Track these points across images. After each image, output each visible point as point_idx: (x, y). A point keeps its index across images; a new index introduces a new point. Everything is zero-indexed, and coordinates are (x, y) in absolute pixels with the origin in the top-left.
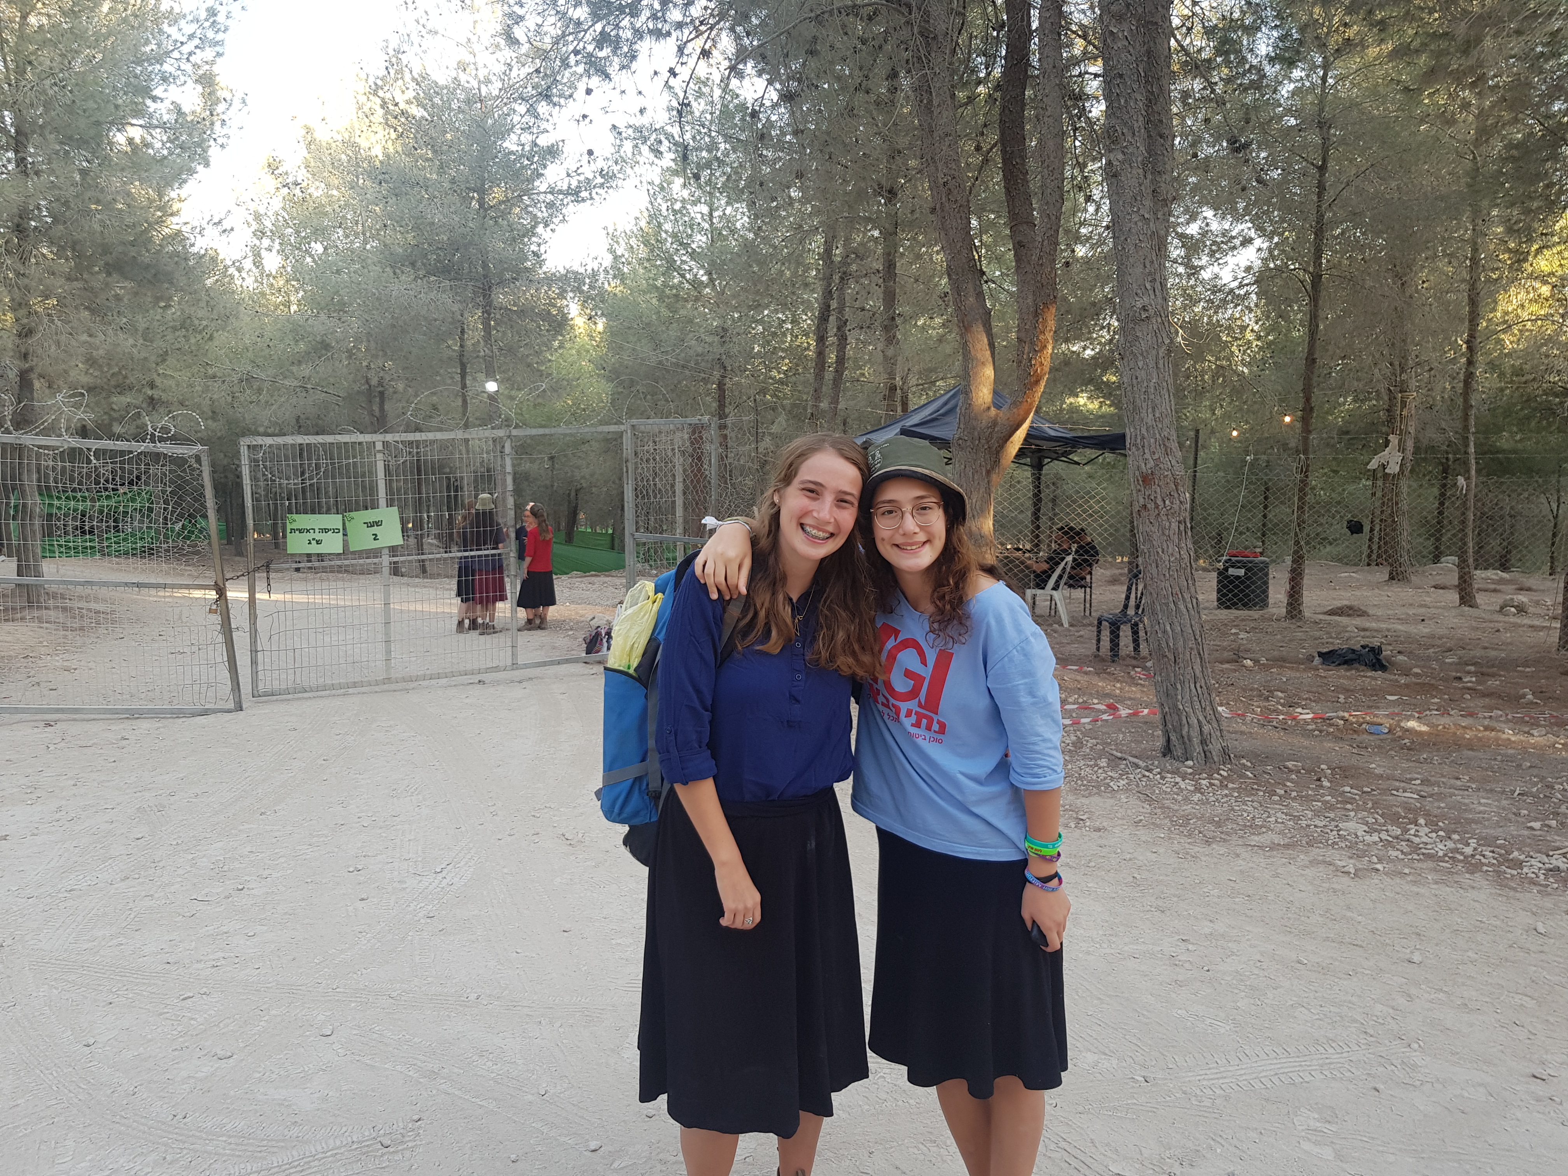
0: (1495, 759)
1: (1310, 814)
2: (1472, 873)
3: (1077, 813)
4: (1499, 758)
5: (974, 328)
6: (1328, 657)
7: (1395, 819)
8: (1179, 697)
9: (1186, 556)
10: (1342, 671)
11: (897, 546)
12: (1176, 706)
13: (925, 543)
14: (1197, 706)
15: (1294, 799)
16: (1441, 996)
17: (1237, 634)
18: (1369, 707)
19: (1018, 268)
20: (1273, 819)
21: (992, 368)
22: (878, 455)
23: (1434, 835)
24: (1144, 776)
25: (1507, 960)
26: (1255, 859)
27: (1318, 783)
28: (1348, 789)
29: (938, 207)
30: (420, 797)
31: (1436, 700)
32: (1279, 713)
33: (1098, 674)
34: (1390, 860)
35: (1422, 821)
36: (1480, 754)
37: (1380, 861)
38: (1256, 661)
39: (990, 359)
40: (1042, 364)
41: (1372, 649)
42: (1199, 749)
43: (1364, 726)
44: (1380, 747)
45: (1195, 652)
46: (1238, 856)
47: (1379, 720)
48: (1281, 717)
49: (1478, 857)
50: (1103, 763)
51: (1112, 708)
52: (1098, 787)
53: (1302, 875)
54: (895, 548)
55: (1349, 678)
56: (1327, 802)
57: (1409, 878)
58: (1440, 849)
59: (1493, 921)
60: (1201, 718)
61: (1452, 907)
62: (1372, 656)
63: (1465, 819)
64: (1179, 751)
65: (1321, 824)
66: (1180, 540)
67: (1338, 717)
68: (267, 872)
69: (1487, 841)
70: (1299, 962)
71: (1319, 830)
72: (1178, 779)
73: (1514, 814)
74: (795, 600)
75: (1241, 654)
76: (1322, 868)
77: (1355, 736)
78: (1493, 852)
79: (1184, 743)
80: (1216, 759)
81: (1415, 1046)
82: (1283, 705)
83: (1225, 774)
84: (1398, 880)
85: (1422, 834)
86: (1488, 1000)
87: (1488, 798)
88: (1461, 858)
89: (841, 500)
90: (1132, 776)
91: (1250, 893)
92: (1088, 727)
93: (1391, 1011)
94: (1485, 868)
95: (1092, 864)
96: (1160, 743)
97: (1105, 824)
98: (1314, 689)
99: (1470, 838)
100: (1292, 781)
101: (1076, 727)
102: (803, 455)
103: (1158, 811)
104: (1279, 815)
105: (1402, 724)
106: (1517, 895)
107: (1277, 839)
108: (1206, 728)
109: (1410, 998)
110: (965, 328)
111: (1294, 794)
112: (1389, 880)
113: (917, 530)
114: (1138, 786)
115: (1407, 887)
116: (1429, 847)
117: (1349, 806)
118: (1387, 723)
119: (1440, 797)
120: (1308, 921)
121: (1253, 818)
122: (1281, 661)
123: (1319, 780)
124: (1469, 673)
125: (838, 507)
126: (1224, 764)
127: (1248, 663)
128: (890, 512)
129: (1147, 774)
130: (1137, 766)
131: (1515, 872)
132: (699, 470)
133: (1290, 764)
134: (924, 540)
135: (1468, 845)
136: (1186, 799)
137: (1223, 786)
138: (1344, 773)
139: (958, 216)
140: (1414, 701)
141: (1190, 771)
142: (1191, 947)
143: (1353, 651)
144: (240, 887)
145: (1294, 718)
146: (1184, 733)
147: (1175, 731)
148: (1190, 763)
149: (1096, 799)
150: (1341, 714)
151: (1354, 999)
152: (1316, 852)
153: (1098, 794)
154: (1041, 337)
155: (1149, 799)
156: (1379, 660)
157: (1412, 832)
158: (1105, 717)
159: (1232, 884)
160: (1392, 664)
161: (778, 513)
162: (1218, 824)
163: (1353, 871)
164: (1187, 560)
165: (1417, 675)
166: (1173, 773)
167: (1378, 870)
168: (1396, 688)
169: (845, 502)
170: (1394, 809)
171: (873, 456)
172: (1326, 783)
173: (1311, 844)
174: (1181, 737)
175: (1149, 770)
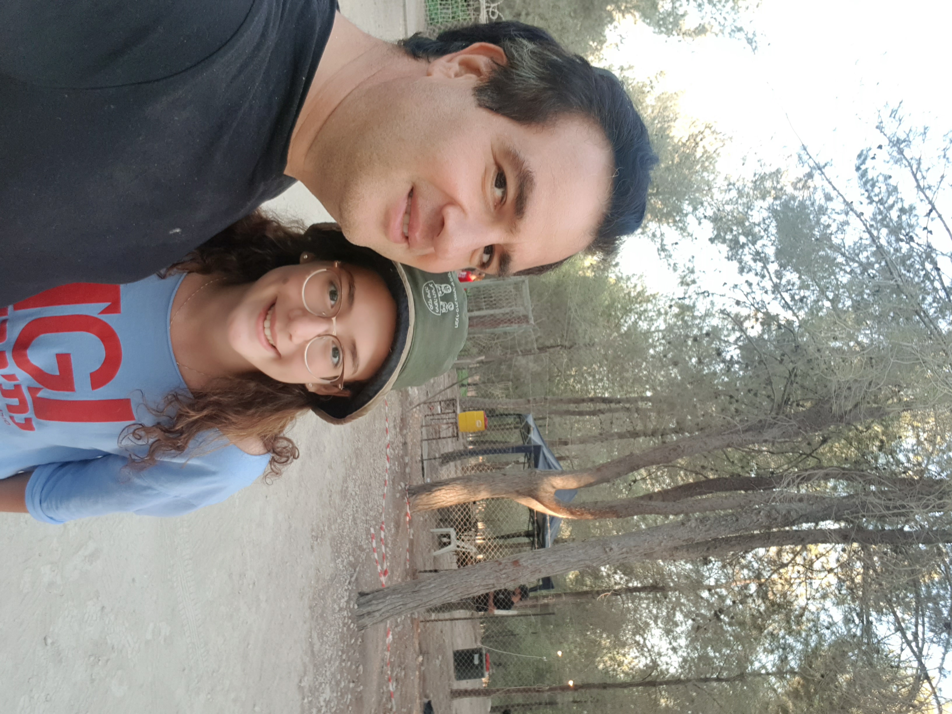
1: (333, 670)
3: (321, 538)
6: (428, 706)
8: (393, 597)
12: (387, 595)
14: (389, 607)
17: (438, 658)
20: (328, 648)
24: (346, 580)
26: (304, 631)
27: (351, 681)
28: (349, 697)
33: (406, 570)
37: (309, 702)
39: (581, 485)
42: (365, 610)
45: (420, 602)
46: (305, 622)
48: (389, 672)
50: (351, 558)
51: (385, 573)
52: (337, 552)
53: (297, 656)
56: (341, 683)
60: (383, 611)
64: (362, 600)
65: (327, 675)
67: (392, 705)
70: (248, 644)
71: (324, 672)
72: (346, 599)
75: (426, 655)
76: (302, 668)
79: (367, 602)
83: (352, 626)
84: (299, 710)
90: (345, 572)
91: (284, 625)
92: (372, 557)
93: (226, 689)
95: (292, 540)
96: (366, 589)
97: (316, 552)
100: (351, 666)
101: (371, 549)
103: (326, 584)
104: (330, 652)
107: (316, 648)
108: (377, 614)
109: (235, 701)
111: (343, 665)
112: (299, 705)
114: (340, 575)
120: (272, 654)
121: (327, 637)
122: (423, 678)
123: (353, 682)
126: (358, 627)
129: (348, 581)
130: (351, 577)
133: (361, 668)
136: (334, 601)
137: (344, 624)
141: (352, 606)
142: (251, 586)
145: (389, 680)
146: (374, 602)
147: (374, 597)
148: (356, 607)
149: (329, 550)
151: (231, 670)
153: (333, 552)
155: (332, 580)
158: (379, 568)
159: (288, 616)
162: (322, 616)
163: (302, 685)
166: (349, 596)
167: (304, 700)
173: (315, 665)
174: (371, 601)
175: (349, 583)
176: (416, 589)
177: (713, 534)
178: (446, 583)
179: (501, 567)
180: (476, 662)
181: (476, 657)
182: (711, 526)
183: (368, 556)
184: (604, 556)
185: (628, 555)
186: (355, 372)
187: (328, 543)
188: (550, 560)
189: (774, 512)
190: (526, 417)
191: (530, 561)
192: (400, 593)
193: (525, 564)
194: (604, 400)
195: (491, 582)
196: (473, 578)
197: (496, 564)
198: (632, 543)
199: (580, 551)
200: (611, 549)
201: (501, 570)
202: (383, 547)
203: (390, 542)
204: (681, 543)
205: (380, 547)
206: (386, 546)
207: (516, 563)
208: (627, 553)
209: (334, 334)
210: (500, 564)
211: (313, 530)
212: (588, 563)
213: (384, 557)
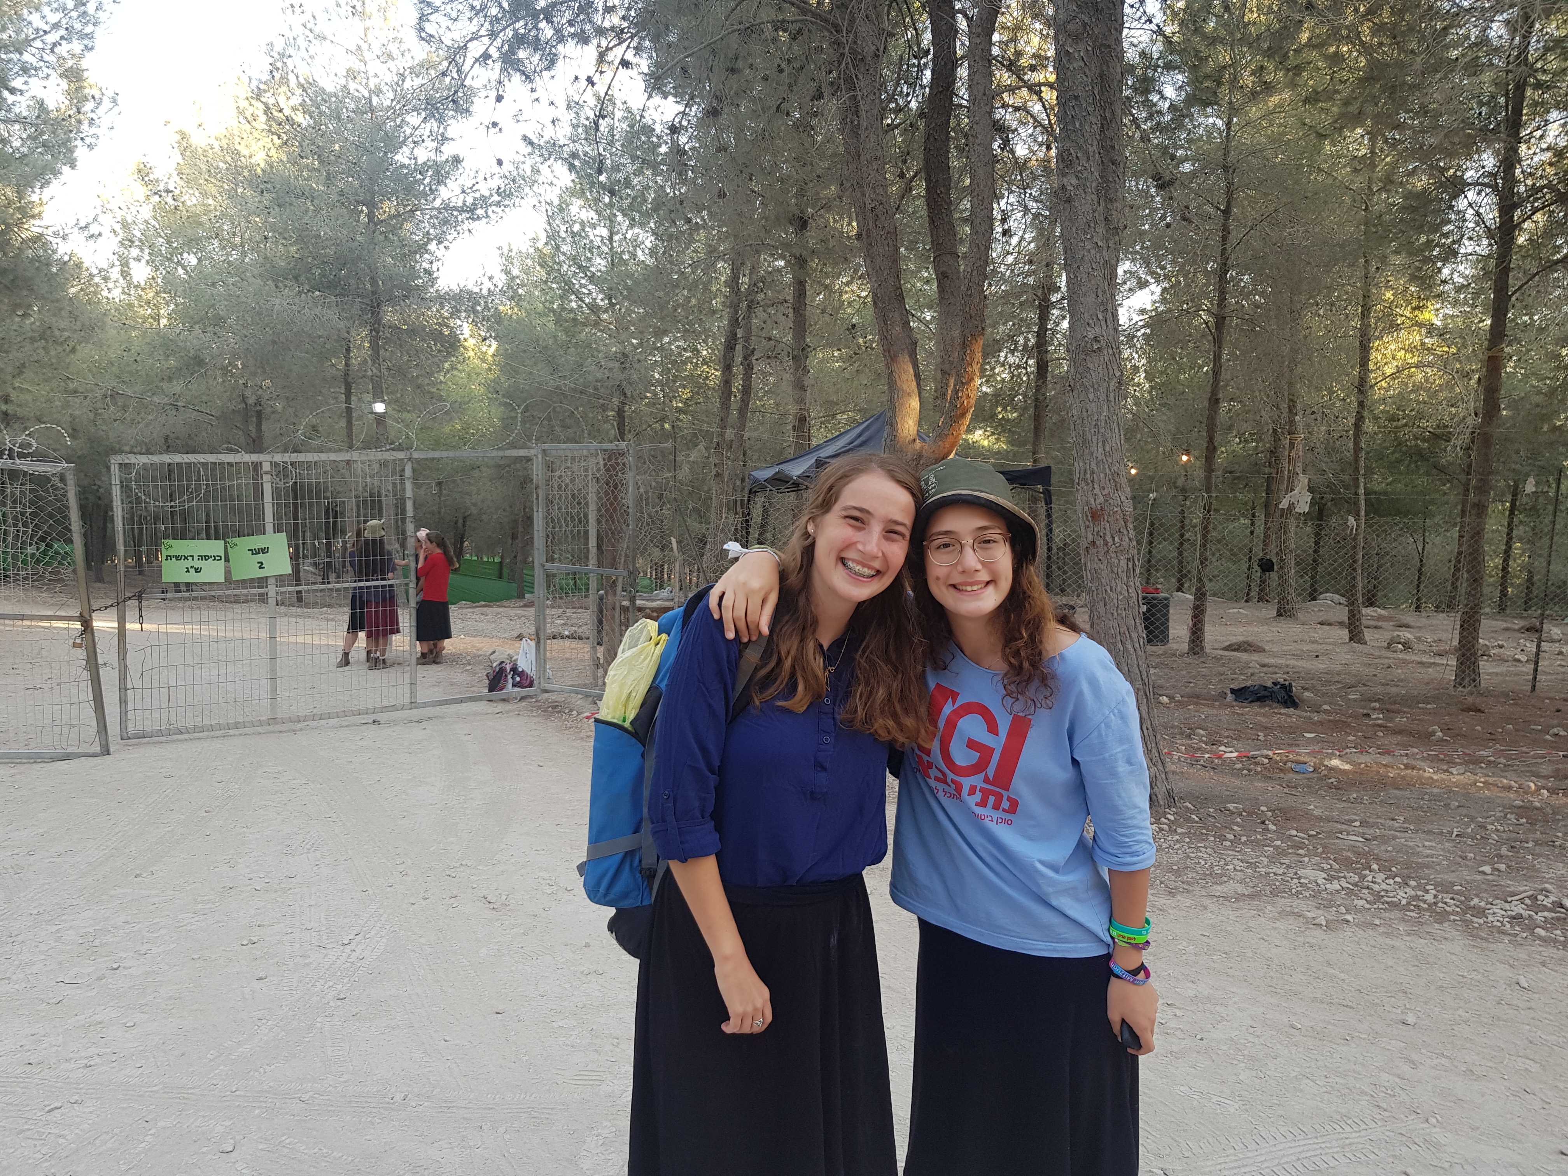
0: (1423, 799)
1: (1265, 860)
2: (1441, 923)
4: (1426, 797)
5: (901, 359)
6: (1241, 694)
7: (1348, 864)
9: (1134, 595)
10: (1256, 708)
11: (954, 586)
13: (988, 583)
15: (1244, 844)
16: (1444, 1061)
18: (1290, 745)
19: (941, 298)
20: (1231, 867)
21: (917, 399)
22: (932, 479)
23: (1391, 881)
25: (1499, 1019)
26: (1223, 911)
27: (1263, 826)
28: (1294, 833)
29: (864, 233)
30: (318, 854)
31: (1351, 738)
32: (1204, 751)
34: (1357, 911)
35: (1375, 867)
36: (1407, 794)
37: (1348, 911)
38: (1171, 698)
39: (916, 390)
40: (968, 397)
41: (1283, 686)
43: (1289, 764)
44: (1309, 787)
46: (1205, 908)
47: (1302, 759)
48: (1207, 756)
49: (1440, 905)
53: (1274, 928)
54: (952, 590)
55: (1264, 715)
56: (1278, 847)
57: (1381, 930)
58: (1402, 896)
59: (1474, 975)
61: (1431, 960)
62: (1283, 694)
63: (1417, 863)
65: (1280, 871)
66: (1128, 578)
67: (1262, 756)
68: (146, 947)
69: (1445, 888)
70: (1293, 1027)
71: (1279, 878)
73: (1461, 857)
74: (825, 647)
76: (1291, 919)
77: (1282, 775)
78: (1452, 899)
80: (1162, 803)
81: (1433, 1121)
82: (1206, 743)
83: (1172, 818)
84: (1371, 932)
85: (1379, 881)
86: (1490, 1064)
87: (1430, 841)
88: (1426, 906)
89: (890, 532)
91: (1227, 949)
93: (1397, 1080)
94: (1452, 917)
98: (1233, 727)
99: (1427, 884)
100: (1237, 824)
102: (846, 477)
104: (1235, 862)
105: (1326, 763)
106: (1490, 945)
107: (1240, 889)
109: (1414, 1065)
110: (891, 357)
111: (1244, 839)
112: (1361, 932)
113: (979, 567)
115: (1380, 939)
116: (1391, 895)
118: (1312, 761)
119: (1383, 840)
120: (1291, 980)
121: (1211, 866)
122: (1196, 698)
123: (1263, 823)
124: (1374, 709)
125: (887, 539)
126: (1169, 807)
127: (1165, 699)
128: (946, 546)
131: (1481, 921)
132: (615, 498)
134: (988, 579)
135: (1427, 891)
138: (1284, 814)
139: (885, 242)
140: (1331, 739)
142: (1179, 1013)
143: (1266, 688)
144: (115, 966)
145: (1220, 757)
150: (1265, 752)
151: (1358, 1068)
152: (1282, 902)
154: (969, 369)
156: (1290, 697)
157: (1370, 878)
159: (1206, 939)
160: (1302, 701)
161: (813, 545)
163: (1324, 923)
164: (1135, 599)
165: (1326, 712)
167: (1348, 921)
168: (1312, 726)
169: (895, 532)
170: (1345, 853)
171: (927, 482)
172: (1272, 827)
173: (1275, 893)
184: (1107, 354)
185: (1110, 310)
190: (756, 480)
191: (1097, 491)
193: (1101, 499)
195: (1123, 563)
197: (1093, 551)
199: (1091, 396)
201: (1106, 543)
207: (1095, 516)
210: (1093, 543)
212: (1113, 384)
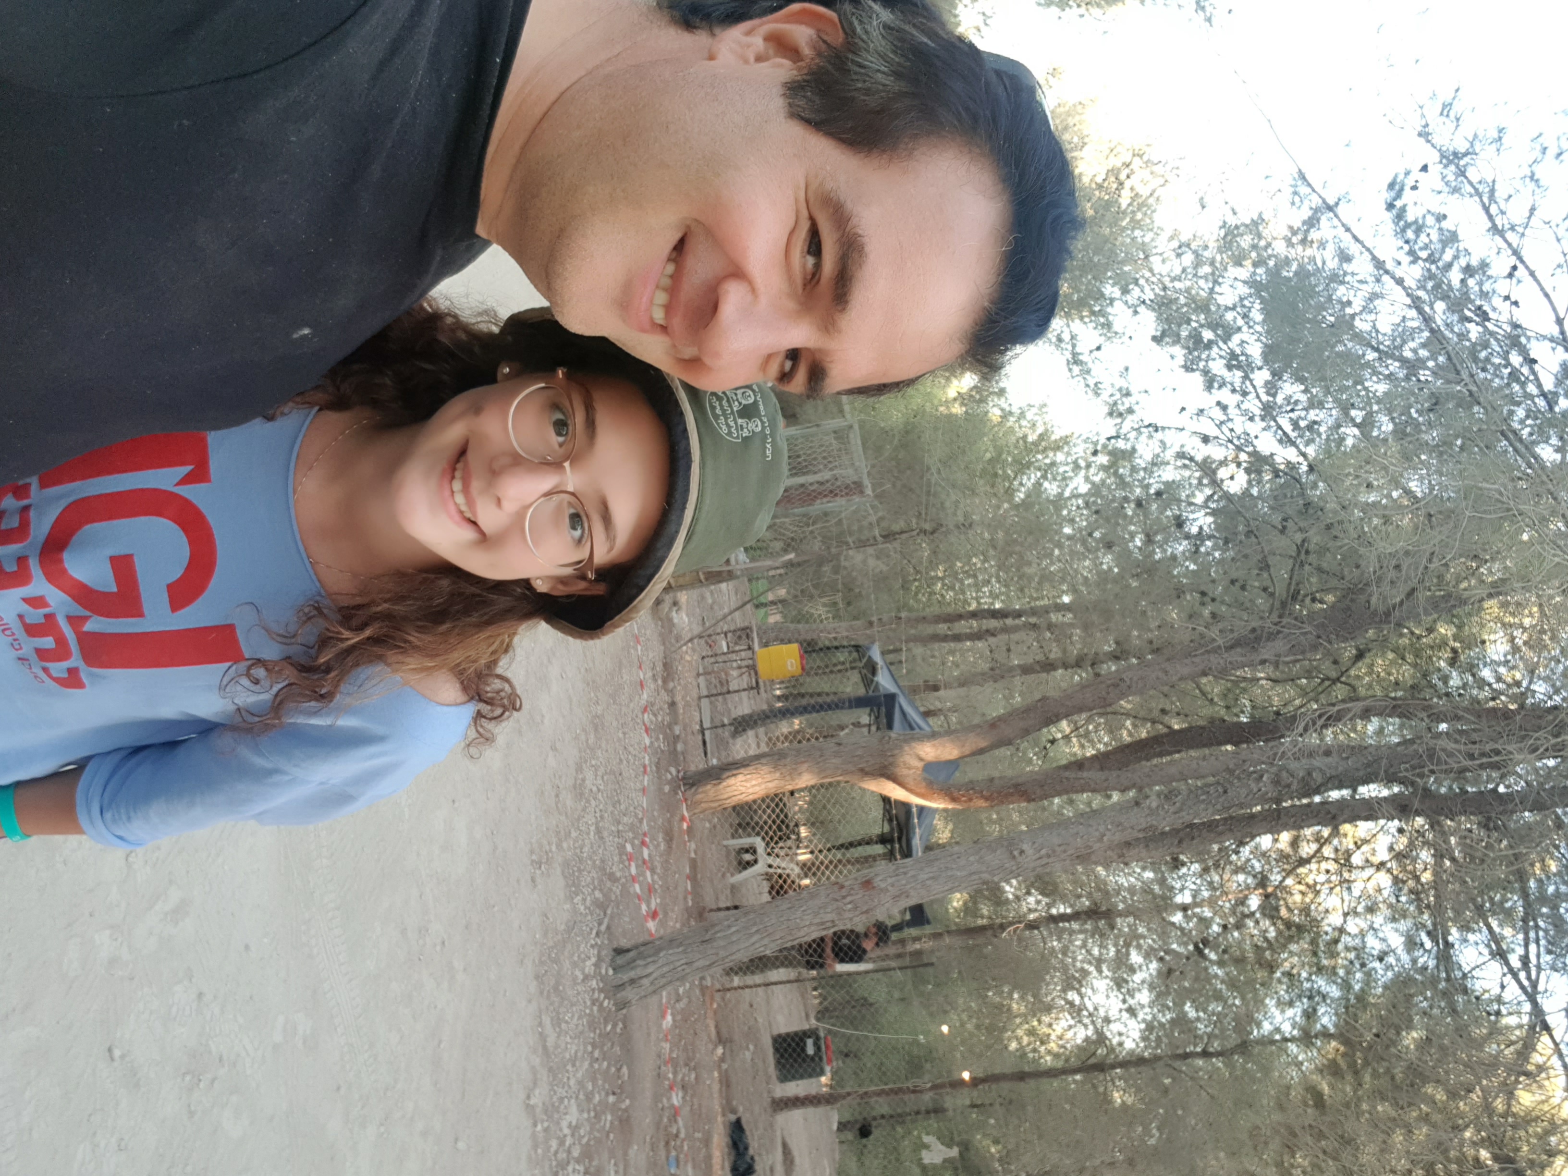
1: (579, 1076)
3: (546, 863)
6: (737, 1130)
7: (587, 1155)
8: (671, 952)
10: (725, 1139)
12: (661, 949)
14: (665, 969)
17: (748, 1049)
20: (569, 1041)
24: (591, 929)
26: (529, 1016)
27: (611, 1092)
28: (609, 1119)
32: (675, 1073)
33: (687, 909)
34: (547, 1139)
37: (545, 1130)
38: (722, 1059)
41: (751, 1168)
42: (625, 977)
43: (674, 1152)
45: (715, 958)
46: (530, 1001)
48: (670, 1075)
50: (598, 894)
51: (654, 915)
52: (573, 886)
53: (520, 1057)
55: (719, 1144)
56: (593, 1096)
60: (655, 975)
62: (745, 1167)
64: (620, 960)
65: (571, 1084)
67: (679, 1128)
70: (440, 1041)
71: (565, 1080)
72: (593, 960)
75: (728, 1045)
76: (530, 1076)
77: (662, 1141)
79: (629, 963)
80: (619, 995)
82: (683, 1079)
83: (606, 1004)
84: (529, 1143)
90: (589, 918)
91: (497, 1007)
92: (631, 890)
93: (410, 1115)
95: (500, 870)
96: (624, 943)
97: (540, 887)
98: (703, 1110)
100: (609, 1068)
101: (629, 878)
103: (560, 937)
104: (574, 1047)
107: (551, 1042)
108: (646, 982)
109: (424, 1135)
111: (596, 1066)
114: (581, 922)
115: (524, 1150)
117: (592, 1114)
121: (567, 1023)
122: (727, 1082)
123: (614, 1094)
126: (615, 1004)
129: (594, 932)
130: (600, 924)
133: (625, 1070)
136: (575, 965)
137: (594, 1002)
138: (625, 1122)
141: (603, 971)
143: (746, 1148)
145: (671, 1088)
146: (640, 962)
147: (639, 953)
148: (611, 972)
149: (561, 882)
150: (683, 1132)
153: (567, 885)
155: (569, 930)
158: (644, 907)
162: (556, 989)
166: (599, 955)
167: (536, 1126)
170: (596, 1157)
172: (611, 1100)
173: (550, 1070)
174: (634, 961)
175: (597, 934)
176: (707, 937)
177: (1187, 817)
178: (755, 924)
179: (844, 892)
180: (810, 1050)
181: (810, 1042)
182: (1183, 804)
183: (625, 890)
184: (1009, 864)
185: (1050, 860)
186: (611, 549)
187: (559, 871)
188: (923, 876)
189: (1284, 774)
190: (868, 649)
191: (890, 880)
192: (681, 944)
193: (883, 885)
194: (995, 614)
195: (829, 917)
196: (799, 914)
197: (836, 888)
198: (1056, 840)
199: (972, 859)
200: (1022, 852)
201: (844, 897)
202: (648, 874)
203: (659, 866)
204: (1136, 834)
205: (643, 874)
206: (653, 871)
207: (867, 884)
208: (1049, 856)
209: (570, 488)
210: (842, 887)
211: (532, 852)
212: (986, 876)
213: (651, 890)
